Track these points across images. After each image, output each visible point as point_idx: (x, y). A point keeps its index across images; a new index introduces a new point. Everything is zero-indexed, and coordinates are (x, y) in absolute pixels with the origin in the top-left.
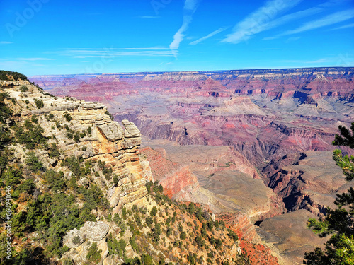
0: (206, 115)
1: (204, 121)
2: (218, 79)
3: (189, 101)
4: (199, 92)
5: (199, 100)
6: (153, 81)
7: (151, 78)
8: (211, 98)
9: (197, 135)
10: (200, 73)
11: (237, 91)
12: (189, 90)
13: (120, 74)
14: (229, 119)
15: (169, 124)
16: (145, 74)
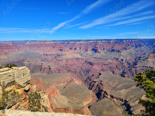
0: (58, 59)
1: (58, 62)
2: (61, 43)
3: (50, 53)
4: (54, 49)
5: (53, 53)
6: (31, 45)
7: (29, 43)
8: (60, 52)
9: (55, 69)
10: (54, 41)
11: (70, 49)
12: (49, 48)
14: (69, 60)
15: (41, 64)
16: (26, 41)
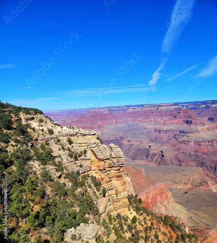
0: (180, 140)
1: (178, 145)
2: (192, 109)
3: (165, 128)
4: (175, 121)
5: (173, 127)
6: (135, 112)
7: (133, 110)
8: (186, 125)
9: (172, 157)
10: (175, 104)
11: (209, 119)
12: (165, 119)
13: (109, 108)
14: (202, 143)
15: (148, 147)
16: (129, 107)
